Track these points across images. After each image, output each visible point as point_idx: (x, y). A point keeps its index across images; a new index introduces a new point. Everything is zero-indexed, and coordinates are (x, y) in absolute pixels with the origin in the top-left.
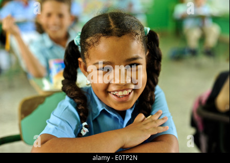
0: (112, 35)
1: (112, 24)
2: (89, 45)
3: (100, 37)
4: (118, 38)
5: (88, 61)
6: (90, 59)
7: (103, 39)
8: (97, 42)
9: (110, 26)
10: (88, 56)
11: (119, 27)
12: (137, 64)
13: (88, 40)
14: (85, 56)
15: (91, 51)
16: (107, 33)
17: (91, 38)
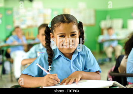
0: (65, 23)
1: (65, 18)
2: (56, 27)
3: (60, 23)
4: (68, 24)
5: (54, 33)
6: (56, 32)
7: (62, 24)
8: (59, 25)
9: (64, 19)
10: (55, 31)
11: (68, 20)
12: (75, 35)
13: (55, 25)
14: (53, 31)
15: (56, 29)
16: (63, 22)
17: (57, 24)
